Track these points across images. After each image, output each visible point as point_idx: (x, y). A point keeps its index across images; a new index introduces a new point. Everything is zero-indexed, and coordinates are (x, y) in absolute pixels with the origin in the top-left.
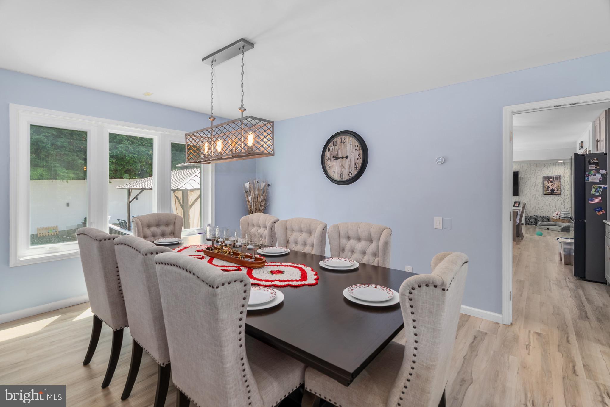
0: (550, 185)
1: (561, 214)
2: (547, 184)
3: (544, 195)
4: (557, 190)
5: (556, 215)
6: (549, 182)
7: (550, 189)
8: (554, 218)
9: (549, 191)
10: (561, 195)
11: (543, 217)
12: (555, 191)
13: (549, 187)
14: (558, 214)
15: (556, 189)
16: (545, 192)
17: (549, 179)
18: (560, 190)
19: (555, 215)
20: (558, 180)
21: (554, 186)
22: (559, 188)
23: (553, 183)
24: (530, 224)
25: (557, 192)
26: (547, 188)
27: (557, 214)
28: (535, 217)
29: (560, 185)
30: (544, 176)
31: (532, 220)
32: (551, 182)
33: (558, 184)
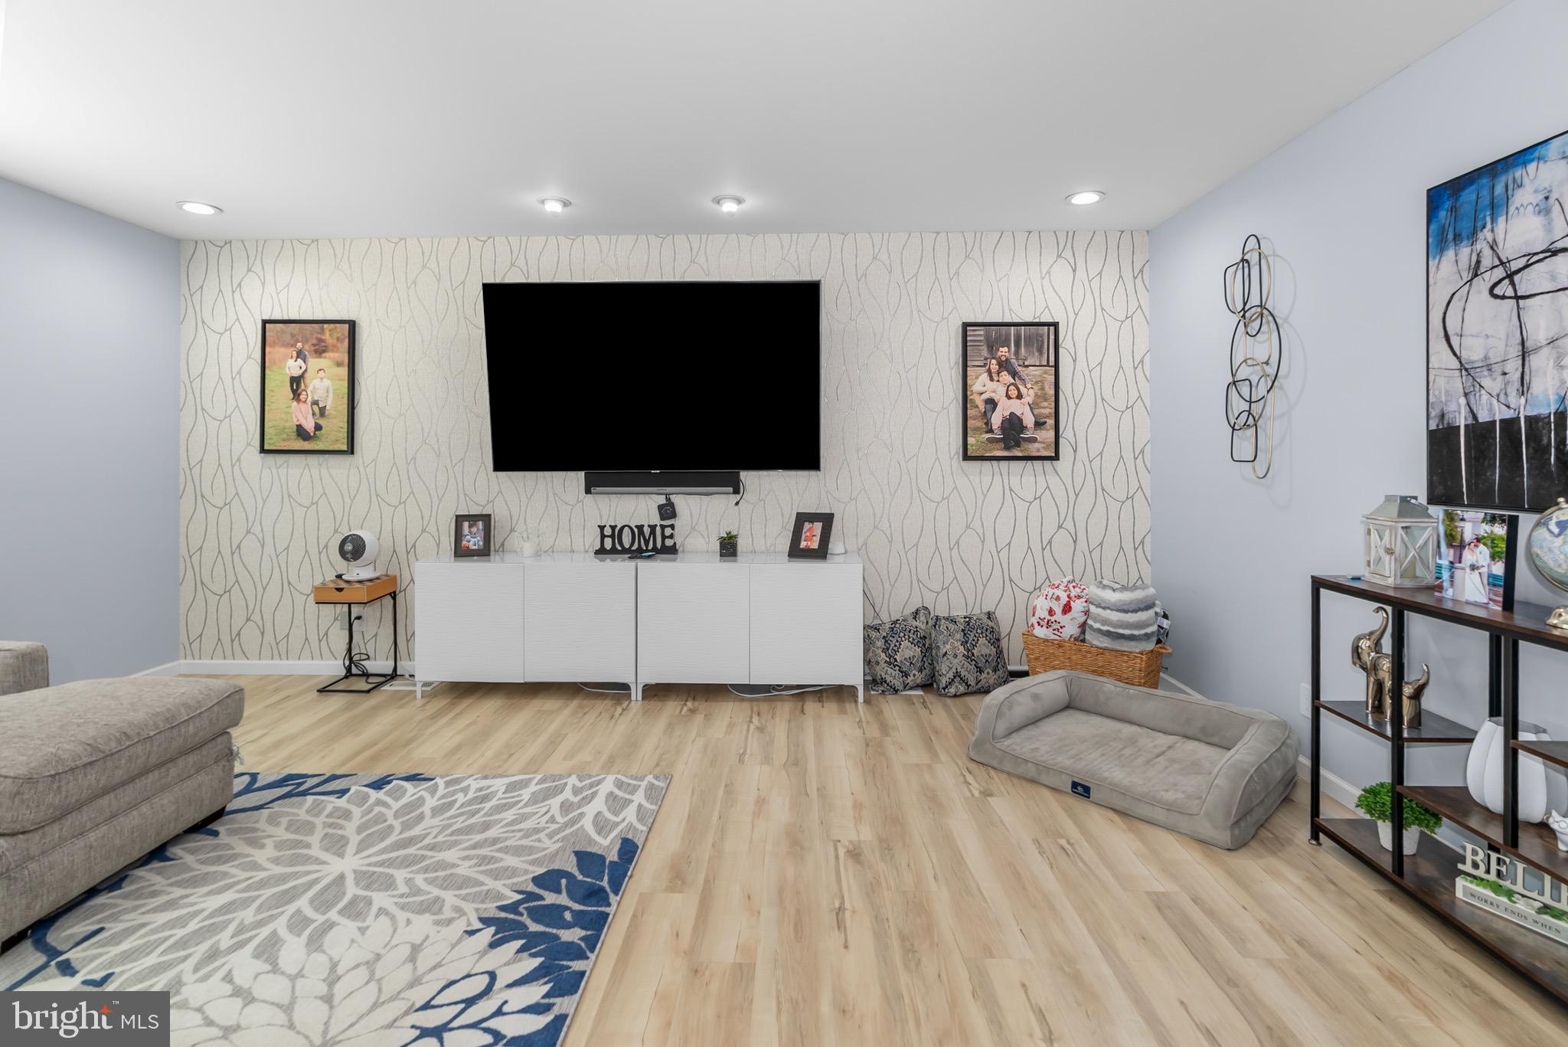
0: (996, 389)
1: (1092, 608)
2: (981, 384)
3: (966, 457)
4: (1039, 425)
5: (1058, 610)
6: (994, 366)
7: (996, 420)
8: (1040, 632)
9: (991, 431)
10: (1056, 457)
11: (968, 619)
12: (1023, 428)
13: (992, 403)
14: (1078, 606)
15: (1029, 420)
16: (971, 440)
17: (992, 346)
18: (1051, 422)
19: (1051, 612)
20: (1040, 351)
21: (1020, 396)
22: (1047, 409)
23: (1014, 374)
24: (897, 683)
25: (1034, 440)
26: (982, 407)
27: (1067, 609)
28: (920, 624)
29: (1052, 392)
30: (965, 325)
31: (908, 651)
32: (1004, 365)
33: (1040, 382)
